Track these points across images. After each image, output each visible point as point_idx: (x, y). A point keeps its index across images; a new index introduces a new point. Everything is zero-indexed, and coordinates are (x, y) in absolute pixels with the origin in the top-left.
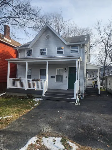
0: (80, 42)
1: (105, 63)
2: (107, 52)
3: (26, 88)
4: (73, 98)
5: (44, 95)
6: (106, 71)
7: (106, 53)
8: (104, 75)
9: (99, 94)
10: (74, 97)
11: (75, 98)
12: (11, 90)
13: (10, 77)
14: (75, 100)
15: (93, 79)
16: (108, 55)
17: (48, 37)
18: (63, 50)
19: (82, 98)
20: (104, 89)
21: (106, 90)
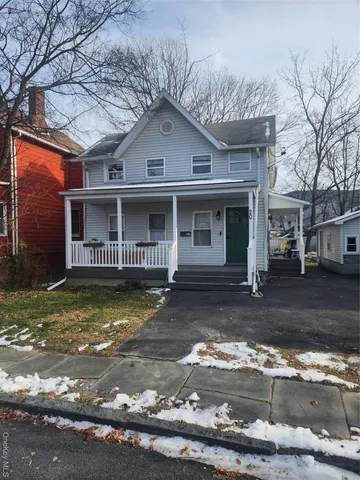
0: (256, 141)
1: (315, 185)
2: (321, 150)
3: (120, 266)
4: (245, 283)
5: (171, 280)
6: (318, 210)
7: (319, 155)
8: (313, 223)
9: (303, 272)
10: (246, 280)
11: (250, 283)
12: (79, 272)
13: (73, 239)
14: (251, 287)
15: (282, 235)
16: (325, 160)
17: (167, 127)
18: (211, 163)
19: (261, 284)
20: (313, 260)
21: (321, 265)
